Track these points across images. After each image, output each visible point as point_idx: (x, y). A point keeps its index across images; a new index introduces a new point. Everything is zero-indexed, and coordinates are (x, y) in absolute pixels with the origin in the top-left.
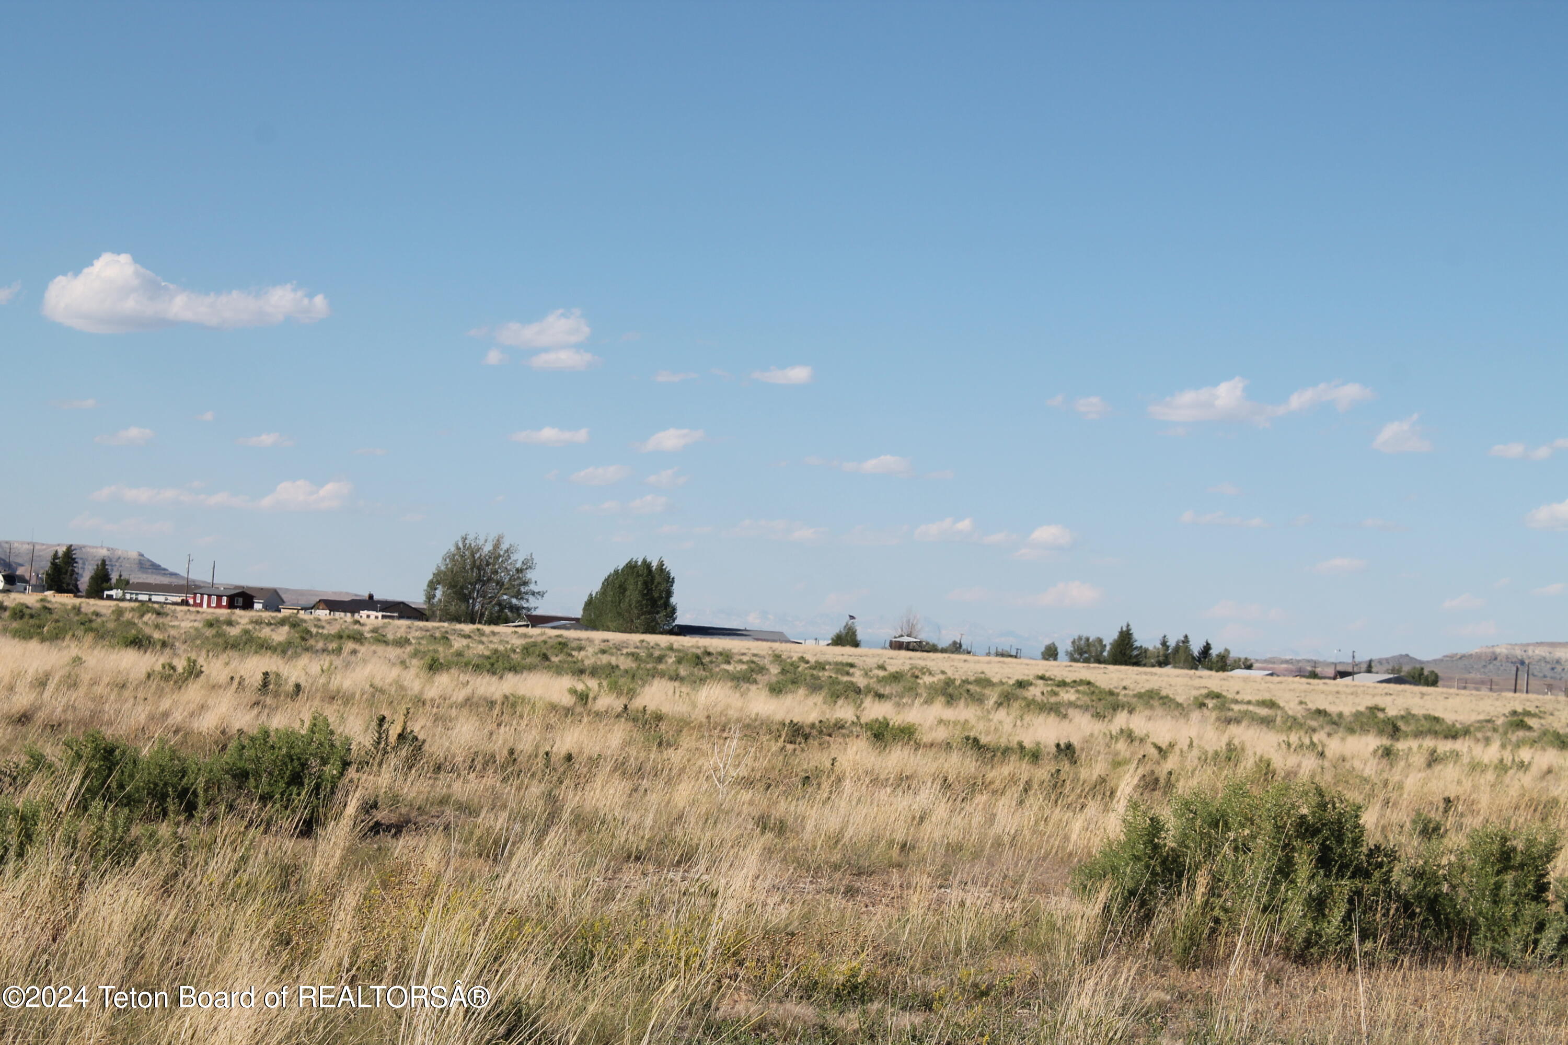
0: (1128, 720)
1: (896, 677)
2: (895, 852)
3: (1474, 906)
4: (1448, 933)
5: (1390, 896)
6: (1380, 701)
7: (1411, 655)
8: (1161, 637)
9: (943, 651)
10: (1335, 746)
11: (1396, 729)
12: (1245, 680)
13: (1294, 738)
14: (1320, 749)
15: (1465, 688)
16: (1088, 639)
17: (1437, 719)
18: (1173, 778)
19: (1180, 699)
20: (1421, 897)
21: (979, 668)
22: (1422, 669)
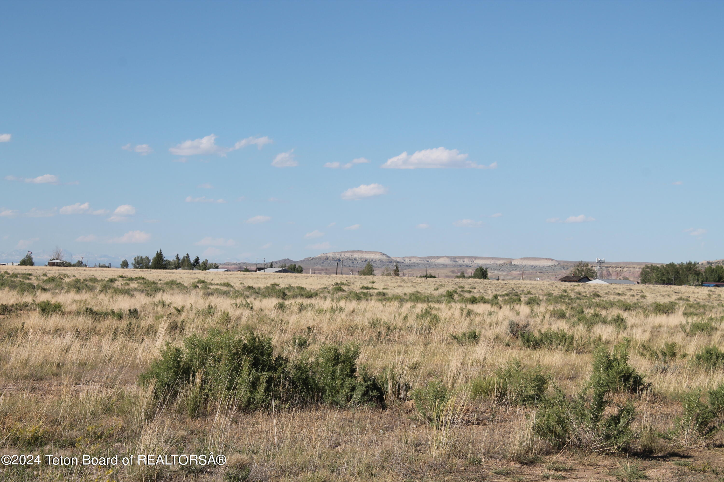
0: (162, 296)
1: (52, 279)
2: (54, 368)
3: (323, 381)
4: (312, 394)
5: (285, 378)
6: (277, 281)
7: (290, 259)
8: (176, 255)
9: (74, 266)
10: (257, 304)
11: (285, 294)
12: (216, 274)
13: (239, 301)
14: (251, 306)
15: (314, 273)
16: (142, 257)
17: (302, 288)
18: (184, 323)
19: (186, 284)
20: (300, 378)
21: (92, 273)
22: (295, 265)
